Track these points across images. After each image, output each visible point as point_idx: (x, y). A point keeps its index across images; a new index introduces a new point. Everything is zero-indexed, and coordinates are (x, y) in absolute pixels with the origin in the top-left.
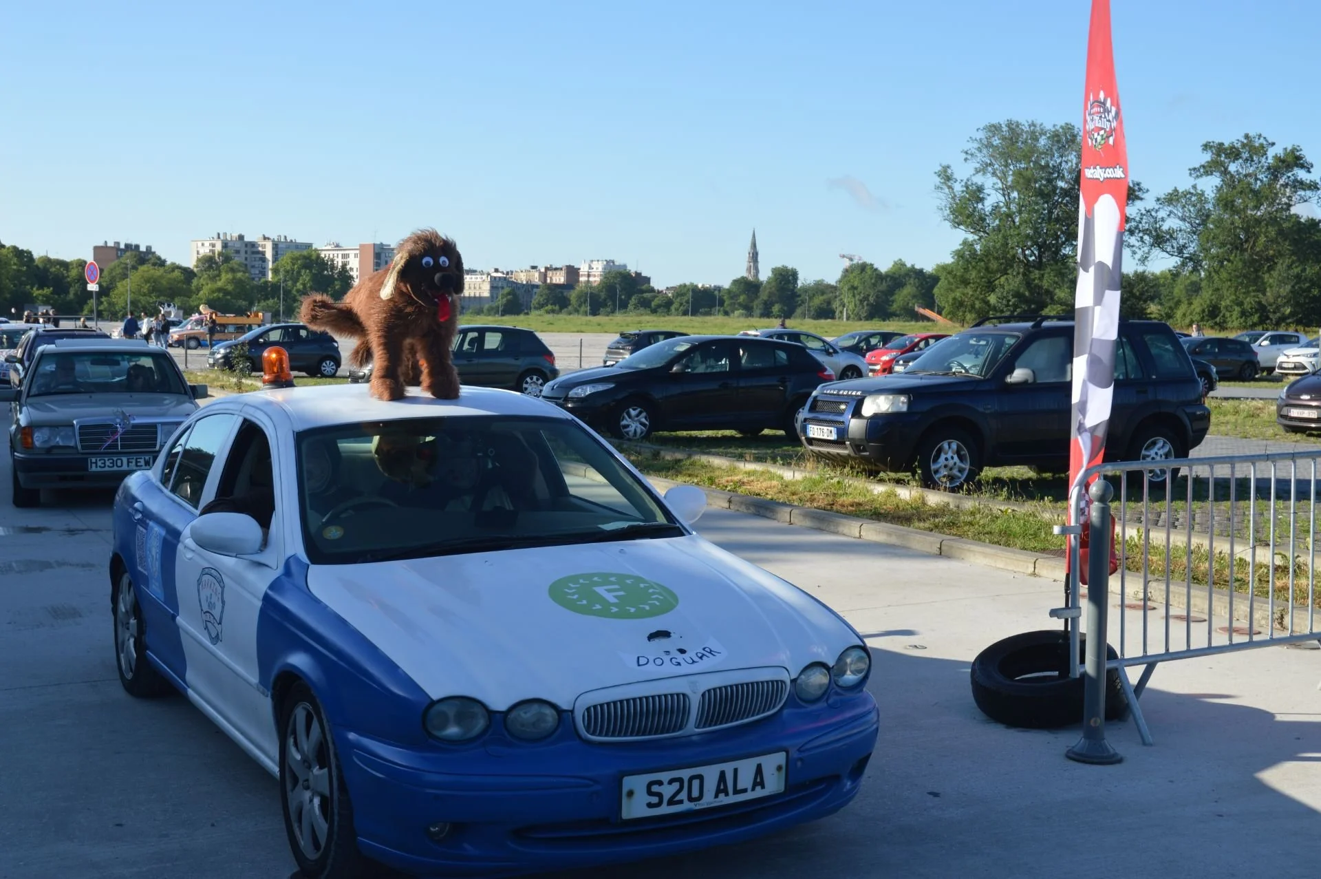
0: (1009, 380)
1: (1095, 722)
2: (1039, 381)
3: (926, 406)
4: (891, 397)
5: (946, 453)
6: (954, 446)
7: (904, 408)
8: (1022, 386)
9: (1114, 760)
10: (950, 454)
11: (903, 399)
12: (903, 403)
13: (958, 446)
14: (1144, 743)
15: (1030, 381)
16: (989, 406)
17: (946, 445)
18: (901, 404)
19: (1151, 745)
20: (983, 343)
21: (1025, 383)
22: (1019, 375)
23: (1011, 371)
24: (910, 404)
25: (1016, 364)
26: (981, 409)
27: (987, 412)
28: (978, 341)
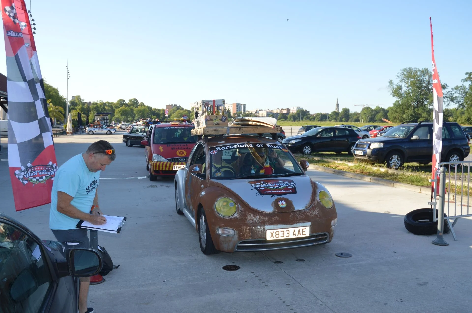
0: (412, 139)
1: (441, 234)
2: (420, 139)
3: (388, 146)
4: (379, 143)
5: (394, 159)
6: (396, 157)
7: (382, 146)
8: (415, 141)
9: (446, 245)
10: (395, 159)
11: (382, 144)
12: (382, 145)
13: (397, 157)
14: (455, 240)
15: (418, 139)
17: (394, 157)
19: (457, 241)
20: (404, 128)
21: (416, 139)
22: (414, 137)
23: (412, 136)
24: (384, 145)
25: (414, 134)
26: (404, 147)
27: (406, 147)
28: (403, 128)
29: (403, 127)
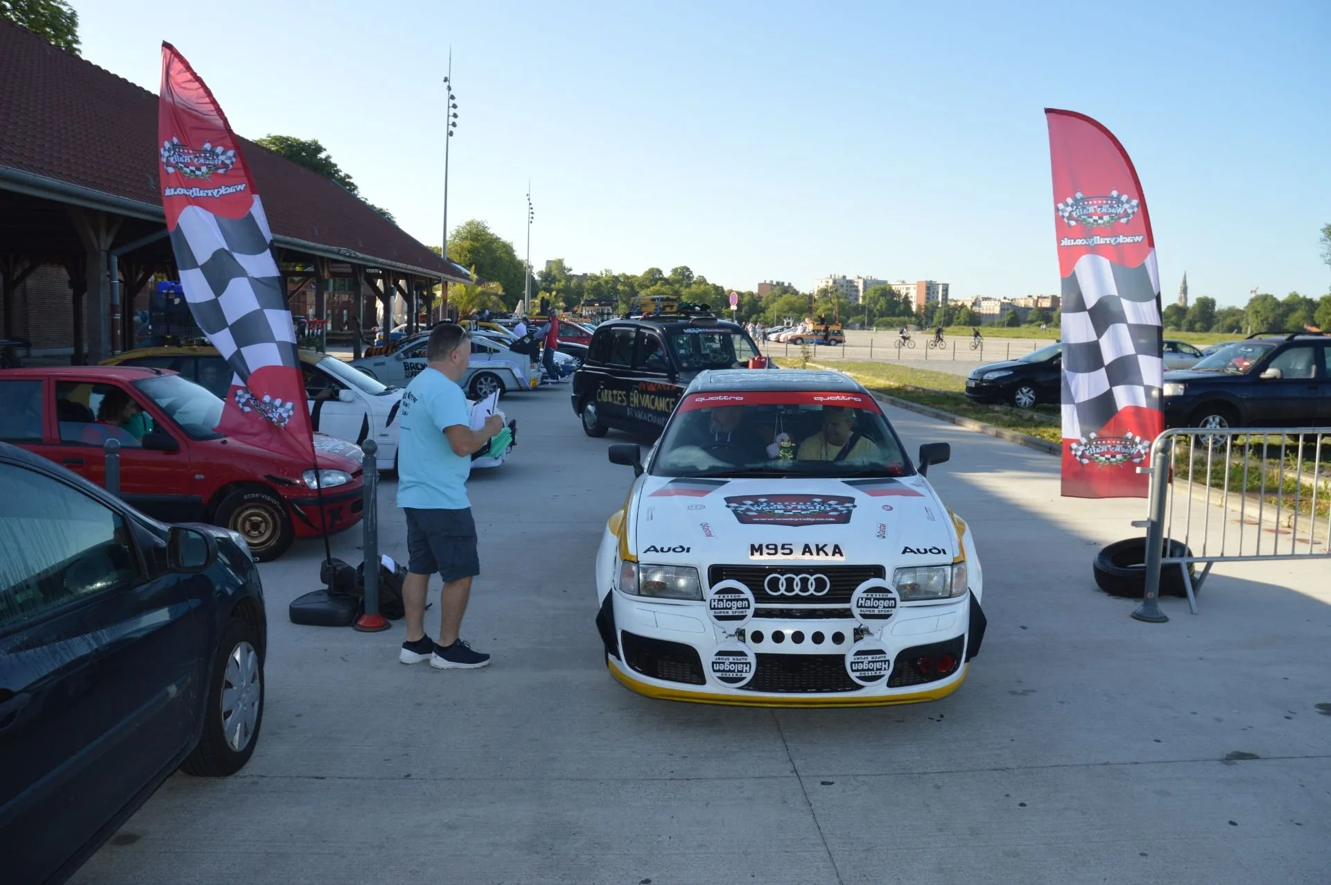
0: (1263, 376)
1: (1151, 595)
2: (1285, 377)
3: (1196, 392)
4: (1172, 385)
5: (1211, 424)
6: (1217, 419)
7: (1181, 393)
8: (1273, 380)
9: (1164, 619)
10: (1214, 425)
11: (1181, 386)
12: (1181, 389)
13: (1220, 419)
14: (1192, 613)
15: (1278, 377)
16: (1246, 394)
17: (1211, 419)
18: (1179, 390)
19: (1196, 614)
20: (1250, 350)
21: (1275, 378)
22: (1270, 373)
23: (1264, 369)
24: (1186, 390)
25: (1271, 364)
26: (1239, 396)
27: (1244, 397)
28: (1246, 349)
29: (1247, 346)
